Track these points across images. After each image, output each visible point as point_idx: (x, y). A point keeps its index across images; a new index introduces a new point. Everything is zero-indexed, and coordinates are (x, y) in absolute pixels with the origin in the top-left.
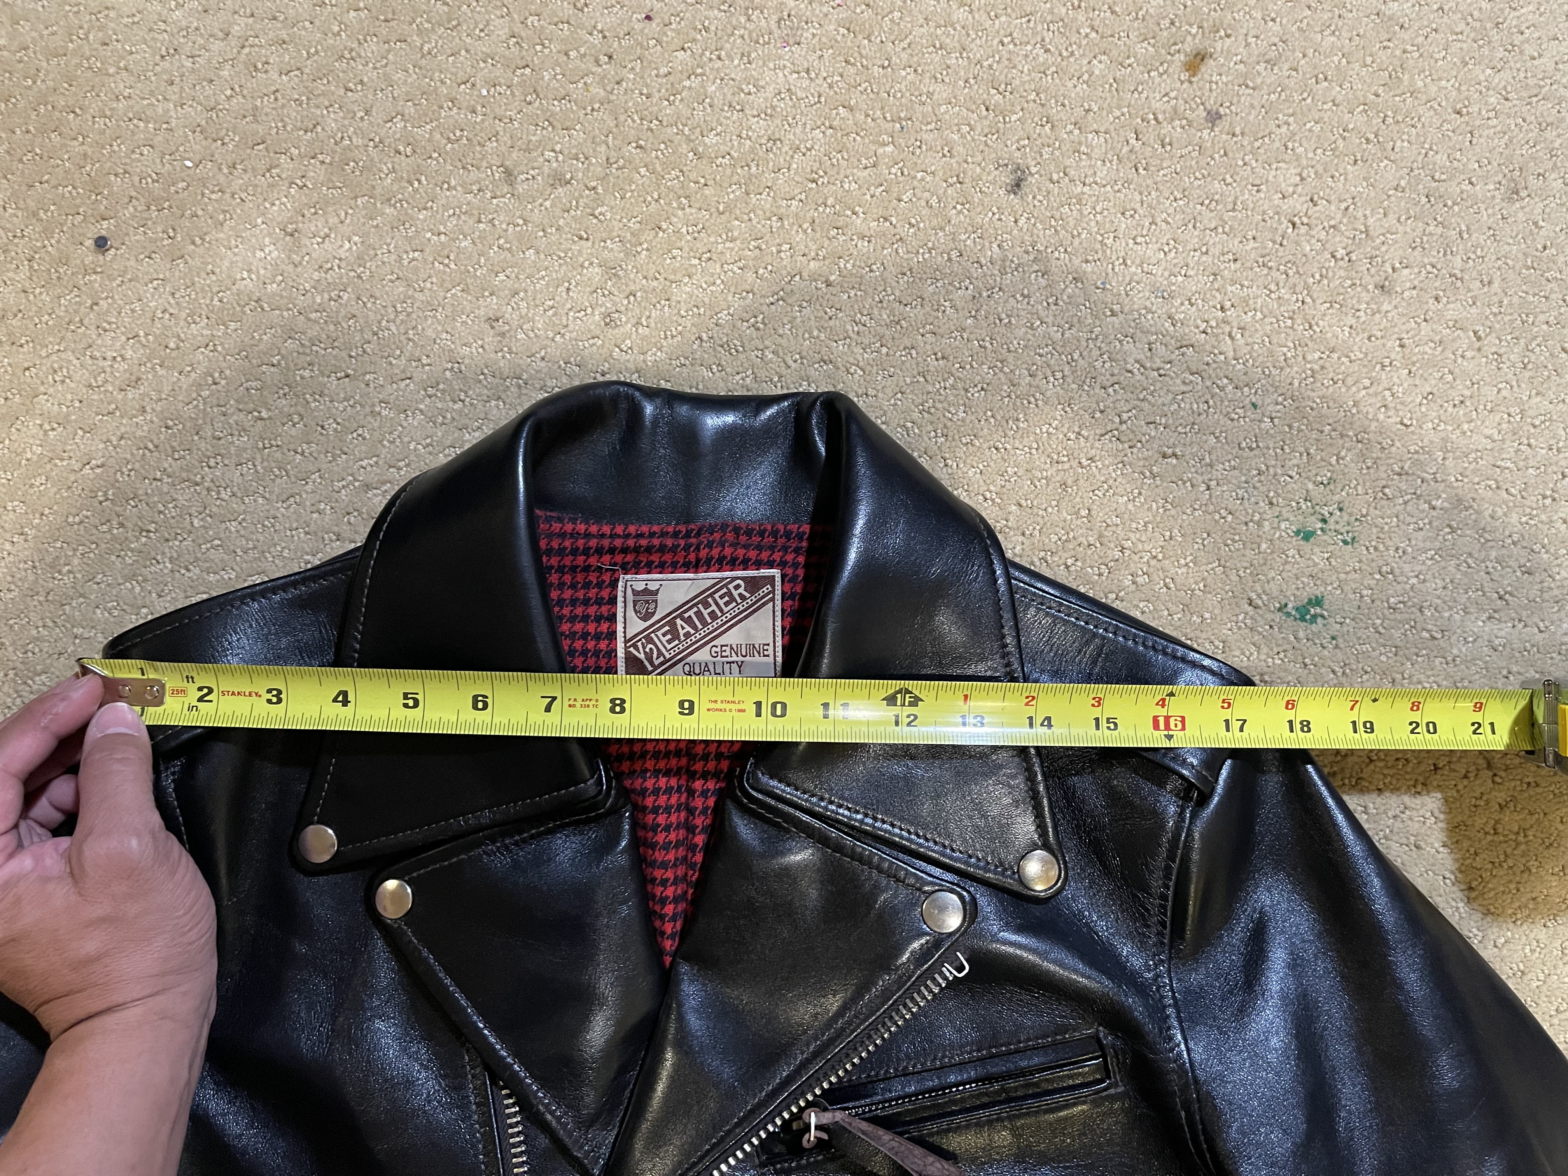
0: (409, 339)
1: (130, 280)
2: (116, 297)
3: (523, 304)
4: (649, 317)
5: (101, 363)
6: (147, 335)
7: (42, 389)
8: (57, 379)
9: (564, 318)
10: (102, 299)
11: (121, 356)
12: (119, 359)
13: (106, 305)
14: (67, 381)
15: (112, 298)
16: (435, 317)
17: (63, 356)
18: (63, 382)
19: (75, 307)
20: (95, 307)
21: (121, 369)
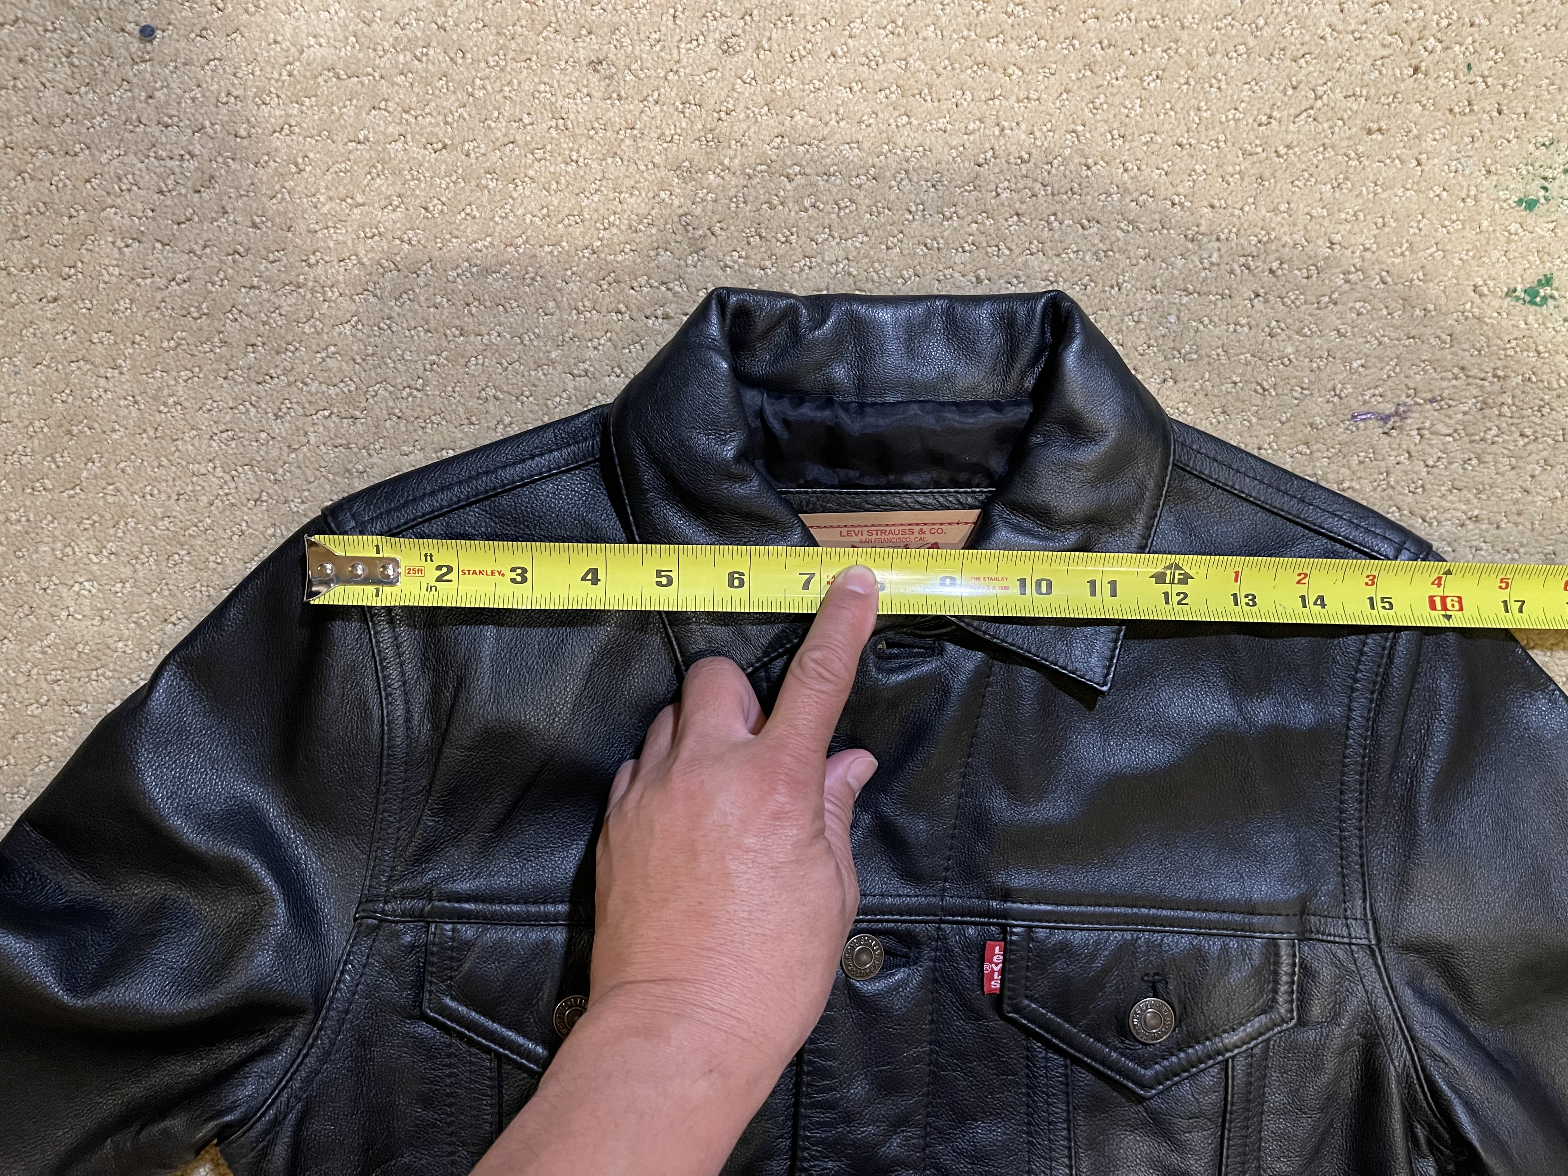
0: (505, 97)
1: (185, 64)
2: (173, 85)
3: (626, 41)
4: (770, 39)
5: (169, 163)
6: (212, 124)
7: (109, 201)
8: (124, 187)
9: (675, 51)
10: (157, 90)
11: (189, 153)
12: (187, 157)
13: (163, 97)
14: (135, 188)
15: (168, 86)
16: (530, 67)
17: (126, 160)
18: (129, 190)
19: (128, 103)
20: (150, 101)
21: (192, 168)
